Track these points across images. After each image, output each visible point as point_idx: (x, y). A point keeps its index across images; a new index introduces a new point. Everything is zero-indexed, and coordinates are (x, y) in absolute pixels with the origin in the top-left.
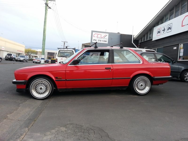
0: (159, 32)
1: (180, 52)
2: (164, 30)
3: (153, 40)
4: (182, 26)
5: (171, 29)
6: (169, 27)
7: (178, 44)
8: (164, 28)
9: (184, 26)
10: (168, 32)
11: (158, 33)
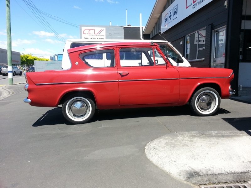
0: (166, 20)
1: (187, 49)
2: (170, 17)
3: (162, 32)
4: (187, 8)
5: (176, 13)
6: (175, 10)
7: (184, 37)
8: (170, 13)
9: (188, 7)
10: (174, 18)
11: (165, 22)
